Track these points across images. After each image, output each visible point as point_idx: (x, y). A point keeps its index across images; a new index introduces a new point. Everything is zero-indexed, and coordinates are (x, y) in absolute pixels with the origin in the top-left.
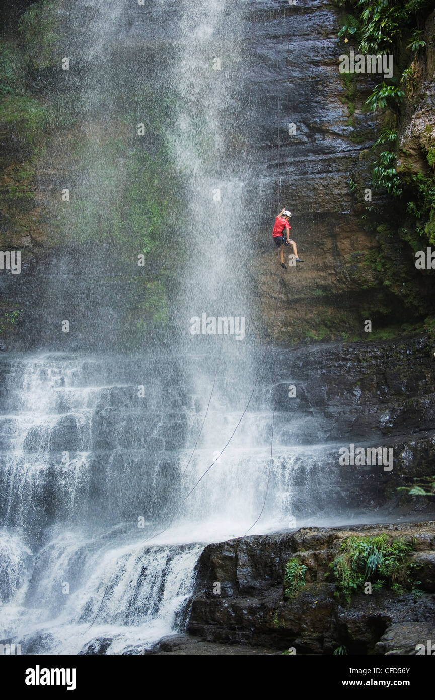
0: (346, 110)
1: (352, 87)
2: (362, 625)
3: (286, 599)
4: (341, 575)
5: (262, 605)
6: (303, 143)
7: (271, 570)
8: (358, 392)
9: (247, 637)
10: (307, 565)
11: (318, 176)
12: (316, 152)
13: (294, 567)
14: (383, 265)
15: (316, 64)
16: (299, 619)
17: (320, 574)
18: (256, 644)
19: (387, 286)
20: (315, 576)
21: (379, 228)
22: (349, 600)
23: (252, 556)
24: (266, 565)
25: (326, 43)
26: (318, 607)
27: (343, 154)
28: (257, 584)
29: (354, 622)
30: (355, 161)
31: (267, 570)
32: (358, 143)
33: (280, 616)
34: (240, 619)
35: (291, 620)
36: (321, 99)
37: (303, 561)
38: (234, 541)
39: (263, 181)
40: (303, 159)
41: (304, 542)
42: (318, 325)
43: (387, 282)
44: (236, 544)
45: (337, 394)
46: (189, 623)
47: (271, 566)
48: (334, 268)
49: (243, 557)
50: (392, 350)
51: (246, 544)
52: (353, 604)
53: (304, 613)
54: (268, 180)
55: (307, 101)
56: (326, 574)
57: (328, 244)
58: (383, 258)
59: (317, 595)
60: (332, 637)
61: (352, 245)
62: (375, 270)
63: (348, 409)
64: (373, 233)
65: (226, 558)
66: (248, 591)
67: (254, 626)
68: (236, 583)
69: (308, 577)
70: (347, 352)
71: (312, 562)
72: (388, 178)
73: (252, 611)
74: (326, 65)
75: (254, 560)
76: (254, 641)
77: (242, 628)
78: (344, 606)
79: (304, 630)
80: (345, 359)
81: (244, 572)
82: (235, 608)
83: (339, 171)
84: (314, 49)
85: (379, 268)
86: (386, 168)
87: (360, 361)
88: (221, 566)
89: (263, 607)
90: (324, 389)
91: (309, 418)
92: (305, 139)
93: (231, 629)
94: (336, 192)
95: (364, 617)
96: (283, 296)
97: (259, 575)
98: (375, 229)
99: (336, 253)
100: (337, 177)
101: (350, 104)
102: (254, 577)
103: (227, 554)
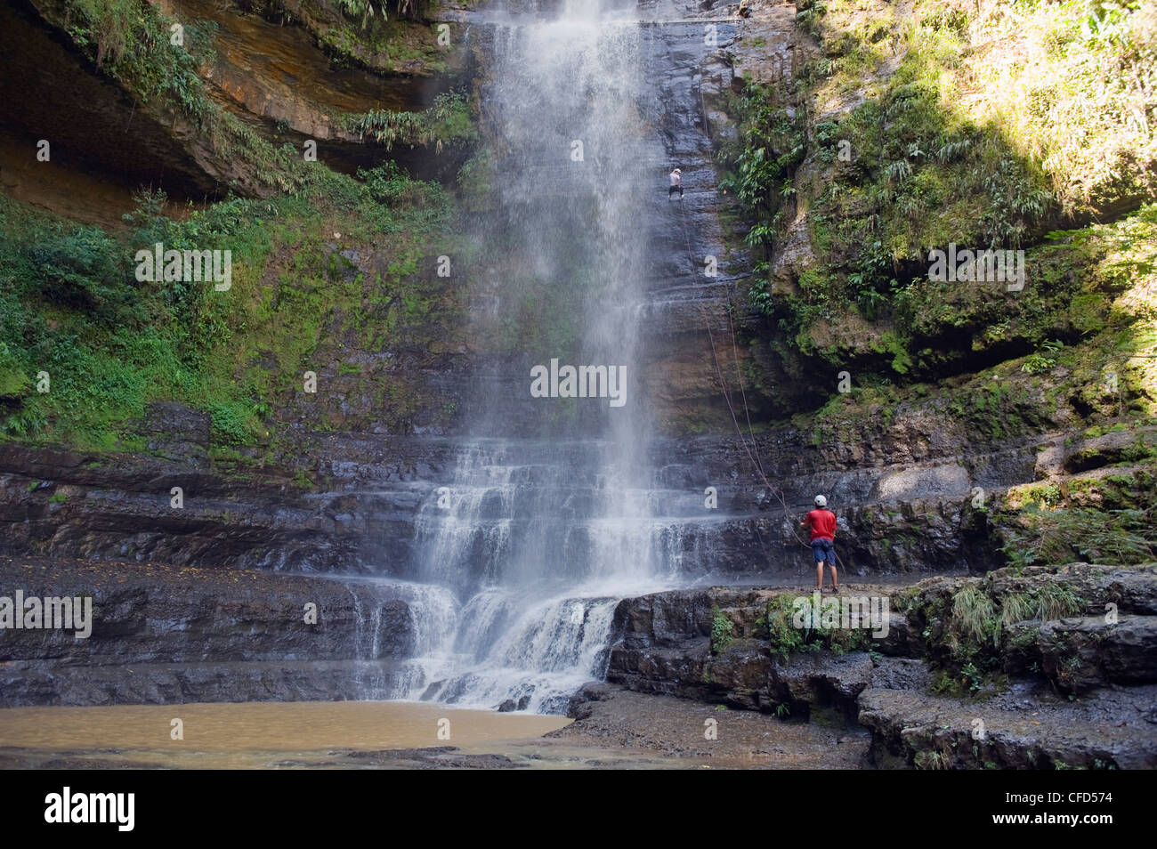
0: (724, 249)
1: (729, 230)
2: (803, 685)
3: (714, 653)
4: (778, 632)
5: (686, 658)
6: (687, 275)
7: (685, 624)
8: (735, 475)
9: (672, 689)
10: (733, 621)
11: (700, 300)
12: (699, 282)
13: (721, 623)
14: (755, 372)
15: (699, 211)
16: (731, 674)
17: (747, 630)
18: (682, 697)
19: (760, 389)
20: (742, 632)
21: (752, 342)
22: (787, 658)
23: (666, 611)
24: (680, 618)
25: (707, 195)
26: (751, 663)
27: (721, 283)
28: (672, 636)
29: (796, 681)
30: (732, 289)
31: (681, 624)
32: (735, 275)
33: (710, 670)
34: (664, 670)
35: (721, 675)
36: (703, 239)
37: (729, 617)
38: (649, 596)
39: (657, 304)
40: (688, 287)
41: (717, 599)
42: (698, 421)
43: (758, 386)
44: (652, 599)
45: (717, 475)
46: (609, 671)
47: (685, 621)
48: (712, 375)
49: (658, 611)
50: (764, 440)
51: (660, 599)
52: (792, 662)
53: (735, 668)
54: (659, 304)
55: (692, 240)
56: (754, 631)
57: (708, 356)
58: (755, 366)
59: (746, 651)
60: (770, 695)
61: (728, 356)
62: (748, 376)
63: (726, 487)
64: (746, 346)
65: (642, 611)
66: (665, 643)
67: (678, 677)
68: (652, 636)
69: (735, 633)
70: (726, 442)
71: (738, 619)
72: (762, 300)
73: (676, 663)
74: (708, 212)
75: (669, 615)
76: (679, 694)
77: (667, 680)
78: (782, 664)
79: (736, 685)
80: (722, 447)
81: (659, 625)
82: (659, 660)
83: (718, 296)
84: (699, 200)
85: (751, 374)
86: (760, 292)
87: (736, 449)
88: (638, 619)
89: (687, 660)
90: (707, 471)
91: (695, 495)
92: (689, 271)
93: (655, 679)
94: (716, 313)
95: (805, 676)
96: (670, 398)
97: (674, 628)
98: (748, 343)
99: (713, 362)
100: (717, 301)
101: (727, 244)
102: (669, 630)
103: (643, 608)
